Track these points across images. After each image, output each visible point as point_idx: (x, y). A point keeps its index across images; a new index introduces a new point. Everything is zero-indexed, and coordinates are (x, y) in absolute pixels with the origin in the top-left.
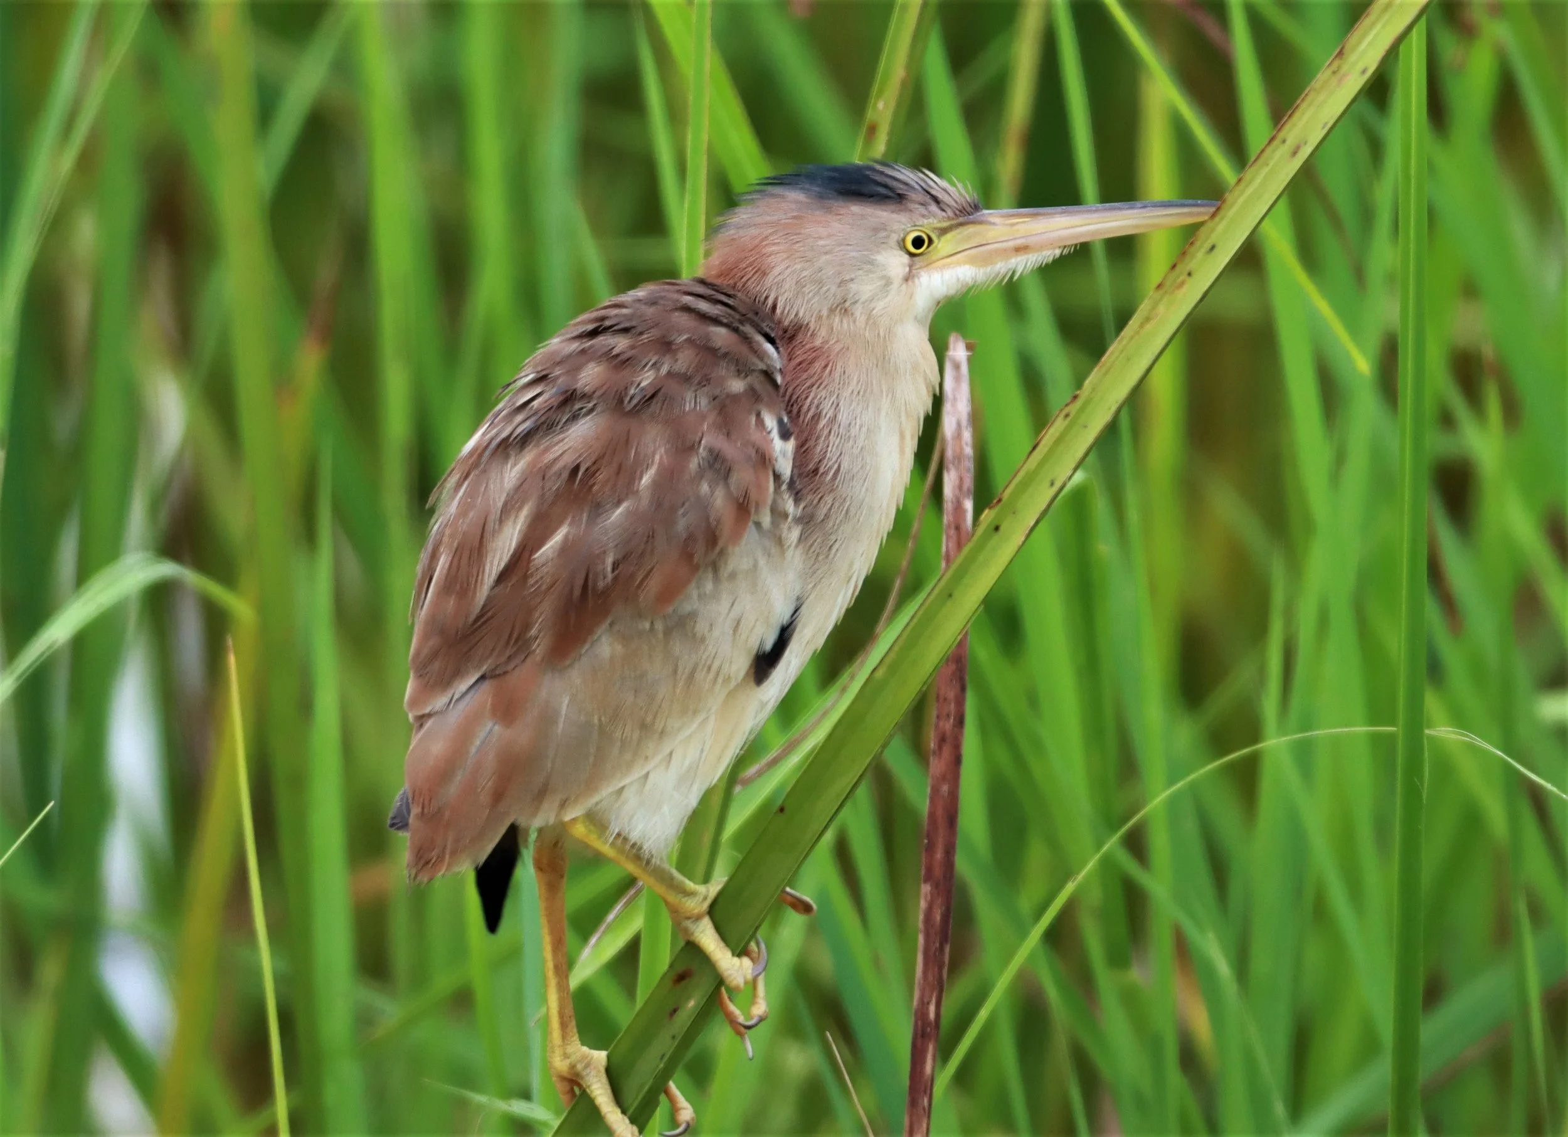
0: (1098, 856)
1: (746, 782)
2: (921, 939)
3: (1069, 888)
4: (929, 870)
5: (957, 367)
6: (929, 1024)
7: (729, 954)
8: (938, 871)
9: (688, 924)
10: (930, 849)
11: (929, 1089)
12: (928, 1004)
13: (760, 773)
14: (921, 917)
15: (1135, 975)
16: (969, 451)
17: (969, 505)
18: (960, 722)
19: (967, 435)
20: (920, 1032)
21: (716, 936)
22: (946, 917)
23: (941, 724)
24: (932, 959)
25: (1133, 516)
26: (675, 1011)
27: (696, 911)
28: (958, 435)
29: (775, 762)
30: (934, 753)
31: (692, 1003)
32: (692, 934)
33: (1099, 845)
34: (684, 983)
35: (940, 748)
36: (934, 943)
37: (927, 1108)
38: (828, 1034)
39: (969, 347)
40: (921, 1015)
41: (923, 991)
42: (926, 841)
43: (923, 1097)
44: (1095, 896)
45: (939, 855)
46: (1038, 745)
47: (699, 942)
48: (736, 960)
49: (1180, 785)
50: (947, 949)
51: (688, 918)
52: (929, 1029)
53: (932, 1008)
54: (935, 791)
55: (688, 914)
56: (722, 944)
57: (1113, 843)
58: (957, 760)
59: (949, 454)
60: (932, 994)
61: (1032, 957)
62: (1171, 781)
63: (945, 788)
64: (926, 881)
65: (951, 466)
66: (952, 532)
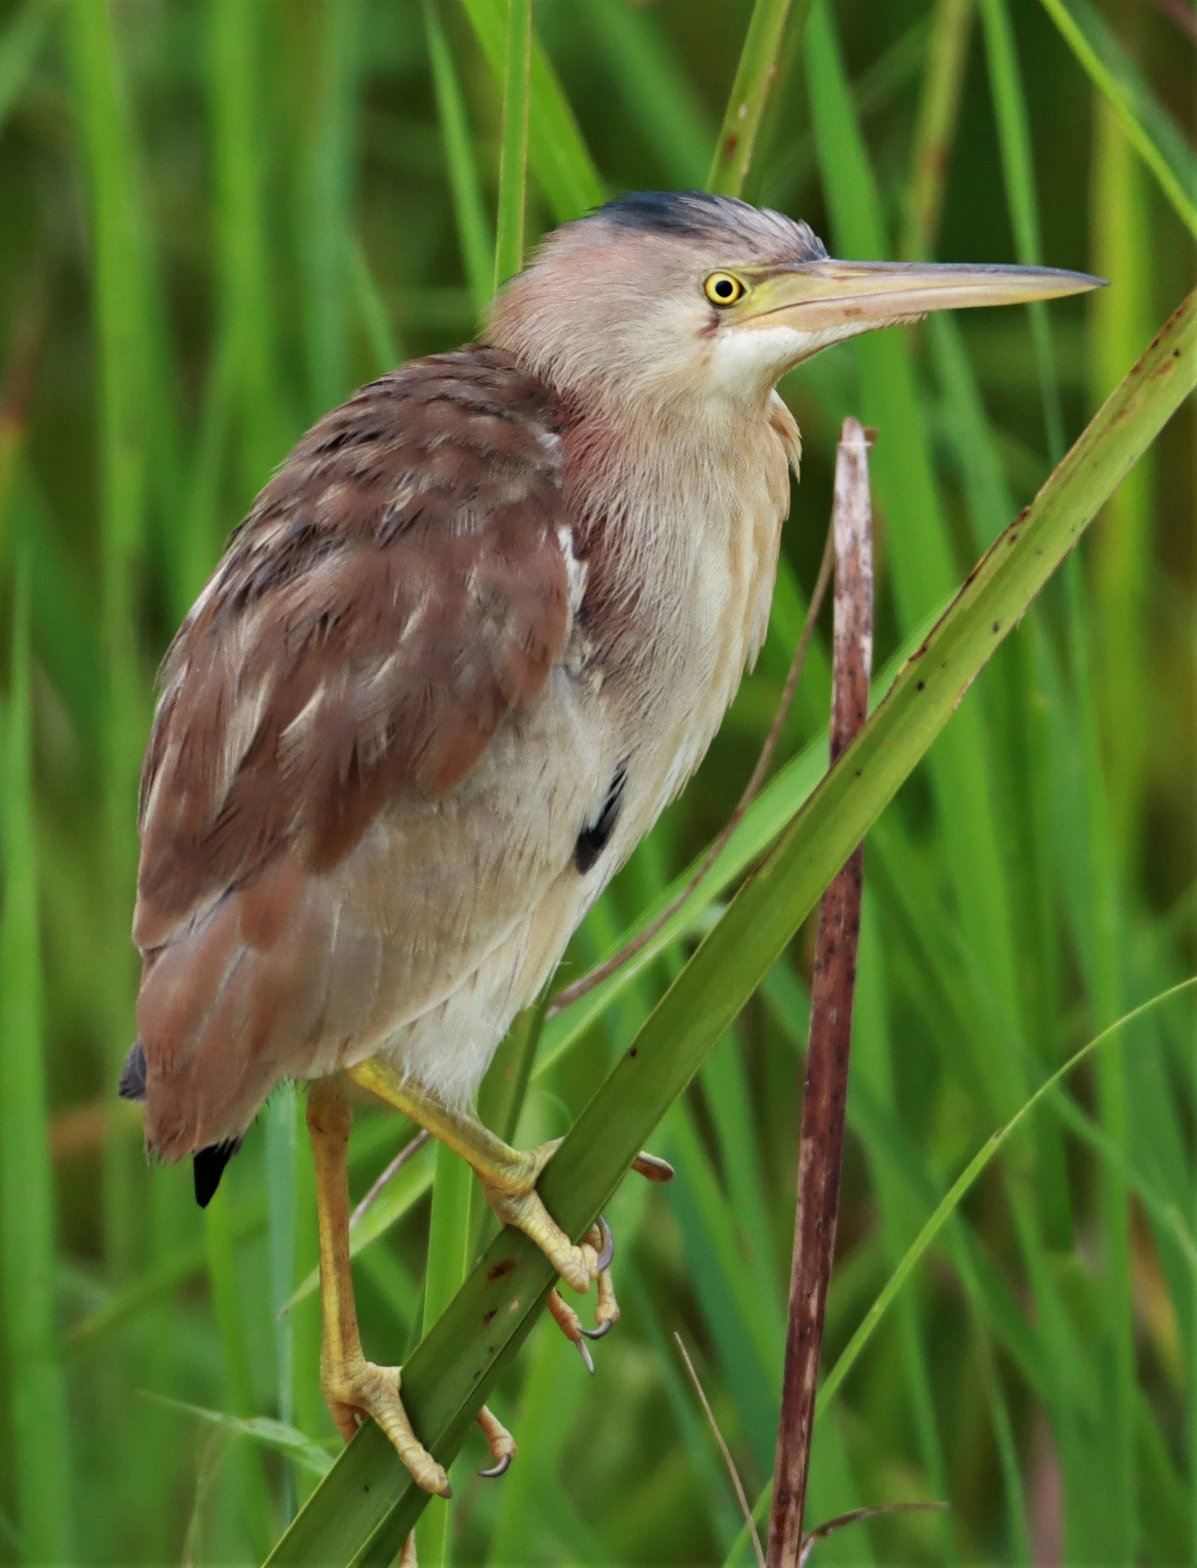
0: (1029, 1104)
1: (564, 1003)
2: (800, 1211)
3: (992, 1145)
4: (811, 1119)
5: (853, 461)
6: (810, 1323)
7: (566, 1242)
8: (822, 1124)
9: (510, 1203)
10: (813, 1092)
11: (808, 1409)
12: (809, 1296)
13: (582, 992)
14: (800, 1182)
15: (1079, 1260)
16: (867, 571)
17: (867, 643)
18: (854, 927)
19: (865, 551)
20: (797, 1334)
21: (549, 1220)
22: (833, 1182)
23: (828, 931)
24: (814, 1237)
25: (1080, 657)
26: (492, 1314)
27: (520, 1186)
28: (854, 551)
29: (604, 976)
30: (819, 967)
31: (515, 1305)
32: (516, 1217)
33: (1033, 1089)
34: (501, 1280)
35: (827, 961)
36: (817, 1217)
37: (806, 1435)
38: (676, 1334)
39: (869, 436)
40: (799, 1311)
41: (801, 1279)
42: (807, 1083)
43: (801, 1420)
44: (1027, 1157)
45: (824, 1102)
46: (955, 960)
47: (526, 1228)
48: (576, 1249)
49: (1138, 1010)
50: (834, 1226)
51: (510, 1196)
52: (809, 1330)
53: (814, 1303)
54: (820, 1016)
55: (510, 1192)
56: (556, 1229)
57: (1051, 1085)
58: (849, 977)
59: (842, 575)
60: (814, 1282)
61: (944, 1232)
62: (1129, 1007)
63: (833, 1014)
64: (807, 1136)
65: (843, 591)
66: (845, 678)
